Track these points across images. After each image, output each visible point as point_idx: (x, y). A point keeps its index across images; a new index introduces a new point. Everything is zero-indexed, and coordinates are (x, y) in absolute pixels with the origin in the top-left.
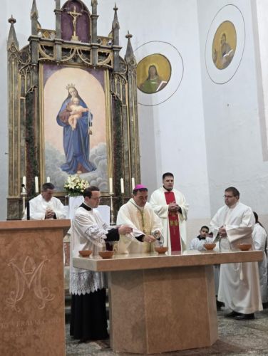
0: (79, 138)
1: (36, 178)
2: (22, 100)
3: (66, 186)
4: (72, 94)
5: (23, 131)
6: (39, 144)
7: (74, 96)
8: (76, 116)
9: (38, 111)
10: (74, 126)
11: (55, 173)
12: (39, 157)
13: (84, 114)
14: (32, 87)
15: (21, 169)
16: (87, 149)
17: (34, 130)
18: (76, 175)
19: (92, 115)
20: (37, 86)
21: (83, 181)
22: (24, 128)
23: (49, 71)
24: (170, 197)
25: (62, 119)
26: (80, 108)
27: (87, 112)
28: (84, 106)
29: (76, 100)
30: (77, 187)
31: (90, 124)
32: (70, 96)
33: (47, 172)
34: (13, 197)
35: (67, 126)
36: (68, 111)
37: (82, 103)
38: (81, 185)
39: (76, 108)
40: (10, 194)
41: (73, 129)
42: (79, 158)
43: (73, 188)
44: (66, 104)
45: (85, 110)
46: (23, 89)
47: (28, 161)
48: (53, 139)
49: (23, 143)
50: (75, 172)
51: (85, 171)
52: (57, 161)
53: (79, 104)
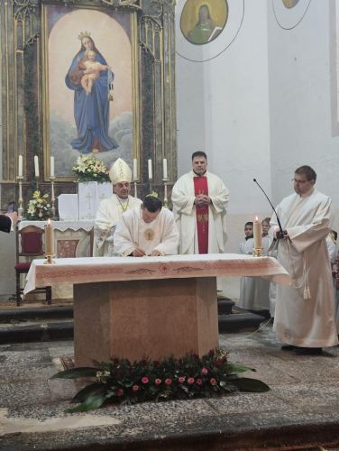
0: (95, 105)
1: (36, 158)
2: (19, 54)
3: (75, 169)
4: (86, 46)
5: (20, 96)
6: (42, 114)
7: (89, 47)
8: (92, 76)
9: (41, 70)
10: (88, 90)
11: (63, 151)
12: (42, 131)
13: (103, 74)
14: (32, 36)
15: (18, 145)
16: (106, 120)
17: (36, 95)
18: (91, 154)
19: (113, 75)
20: (39, 35)
21: (97, 163)
22: (22, 91)
23: (55, 14)
25: (73, 81)
26: (97, 65)
27: (107, 69)
28: (103, 62)
29: (91, 53)
30: (89, 170)
31: (111, 87)
32: (83, 49)
33: (53, 150)
34: (8, 181)
35: (79, 89)
36: (81, 69)
37: (99, 58)
38: (95, 168)
39: (91, 65)
40: (4, 178)
41: (87, 94)
42: (95, 133)
43: (84, 171)
44: (79, 59)
45: (104, 67)
46: (20, 40)
47: (29, 135)
48: (60, 105)
49: (21, 112)
50: (90, 150)
51: (102, 149)
52: (66, 135)
53: (95, 60)
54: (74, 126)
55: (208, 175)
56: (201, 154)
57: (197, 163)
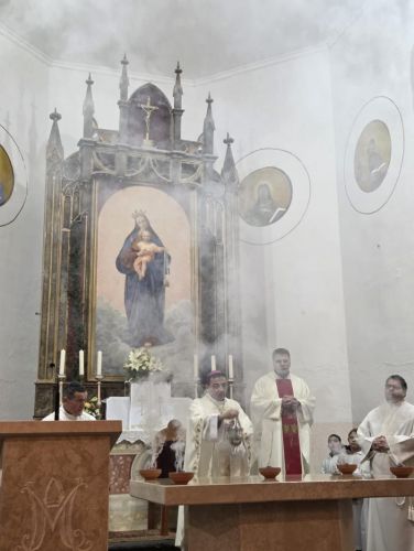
1: (82, 353)
2: (65, 233)
3: (127, 366)
4: (141, 225)
5: (64, 281)
6: (87, 300)
8: (145, 259)
9: (89, 250)
10: (142, 274)
11: (110, 345)
12: (86, 321)
13: (158, 256)
14: (81, 213)
15: (59, 337)
16: (161, 310)
17: (81, 278)
18: (143, 349)
19: (169, 258)
20: (88, 212)
21: (152, 359)
22: (66, 275)
23: (107, 191)
24: (285, 387)
25: (125, 263)
26: (151, 247)
27: (163, 252)
28: (159, 243)
29: (146, 234)
30: (144, 368)
31: (167, 272)
32: (137, 229)
33: (99, 343)
34: (44, 381)
35: (131, 274)
36: (134, 250)
37: (154, 238)
38: (150, 365)
39: (146, 247)
40: (40, 377)
41: (140, 278)
43: (137, 369)
44: (132, 240)
45: (159, 249)
46: (67, 216)
47: (71, 326)
48: (109, 292)
49: (64, 298)
50: (142, 344)
52: (114, 326)
53: (150, 241)
54: (124, 315)
55: (292, 377)
56: (283, 352)
57: (279, 361)
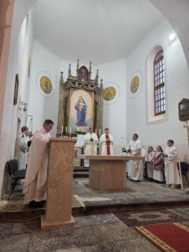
0: (82, 115)
1: (67, 127)
2: (63, 100)
3: (77, 131)
6: (68, 116)
7: (81, 100)
8: (82, 107)
9: (69, 104)
10: (80, 110)
11: (73, 126)
12: (68, 120)
13: (85, 106)
15: (62, 124)
16: (85, 118)
17: (67, 111)
19: (87, 107)
20: (69, 95)
22: (64, 110)
23: (73, 91)
24: (107, 137)
25: (77, 108)
26: (83, 104)
28: (85, 103)
29: (82, 101)
32: (80, 100)
35: (78, 110)
36: (79, 105)
37: (84, 102)
38: (82, 131)
39: (82, 104)
40: (57, 132)
42: (81, 122)
44: (78, 102)
46: (64, 96)
47: (65, 121)
48: (73, 114)
49: (63, 115)
50: (80, 126)
51: (83, 126)
52: (74, 122)
54: (76, 119)
55: (109, 135)
56: (107, 129)
57: (106, 131)
